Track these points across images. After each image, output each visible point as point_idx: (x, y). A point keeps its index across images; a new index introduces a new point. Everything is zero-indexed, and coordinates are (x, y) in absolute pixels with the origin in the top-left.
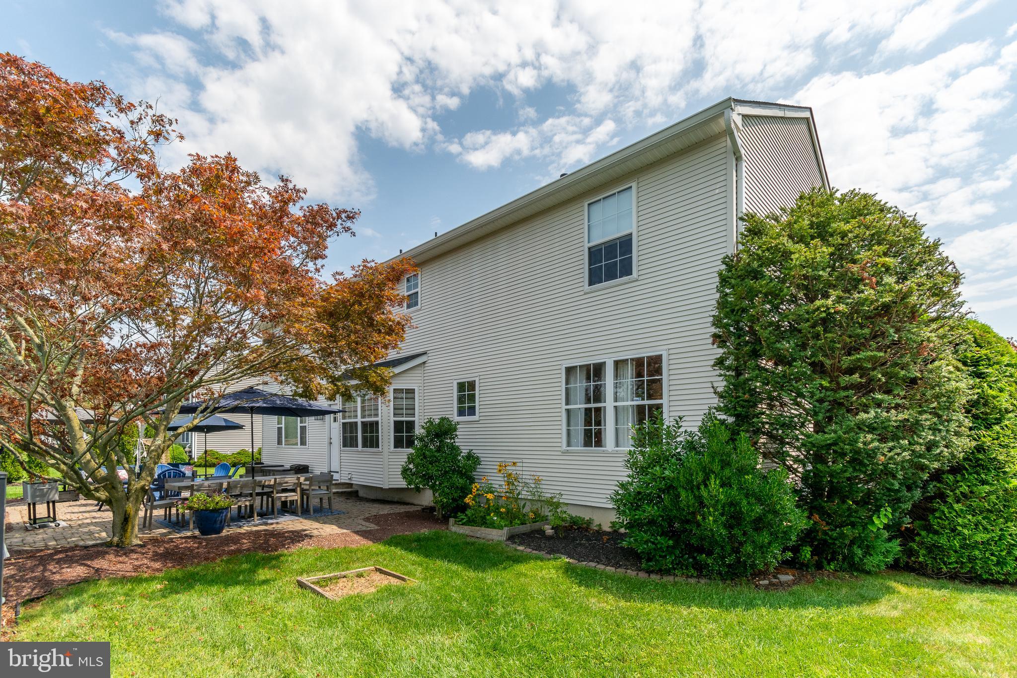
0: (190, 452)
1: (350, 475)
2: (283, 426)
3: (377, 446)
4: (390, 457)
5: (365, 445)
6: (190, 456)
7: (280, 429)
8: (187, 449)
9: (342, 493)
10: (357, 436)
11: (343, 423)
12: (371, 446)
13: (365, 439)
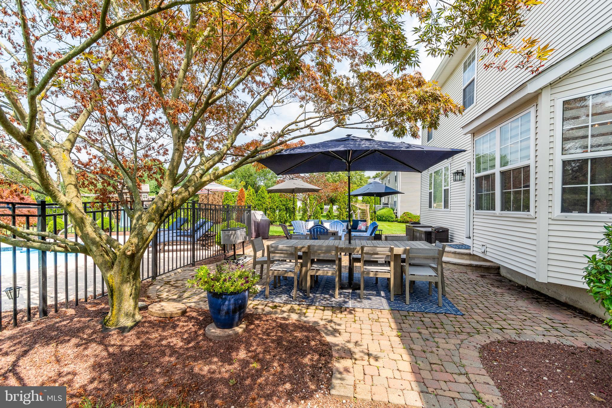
0: (397, 213)
1: (484, 248)
2: (432, 191)
3: (527, 208)
4: (551, 227)
5: (505, 207)
6: (396, 216)
7: (430, 193)
8: (395, 211)
9: (477, 266)
10: (493, 194)
11: (477, 178)
12: (518, 209)
13: (505, 197)
